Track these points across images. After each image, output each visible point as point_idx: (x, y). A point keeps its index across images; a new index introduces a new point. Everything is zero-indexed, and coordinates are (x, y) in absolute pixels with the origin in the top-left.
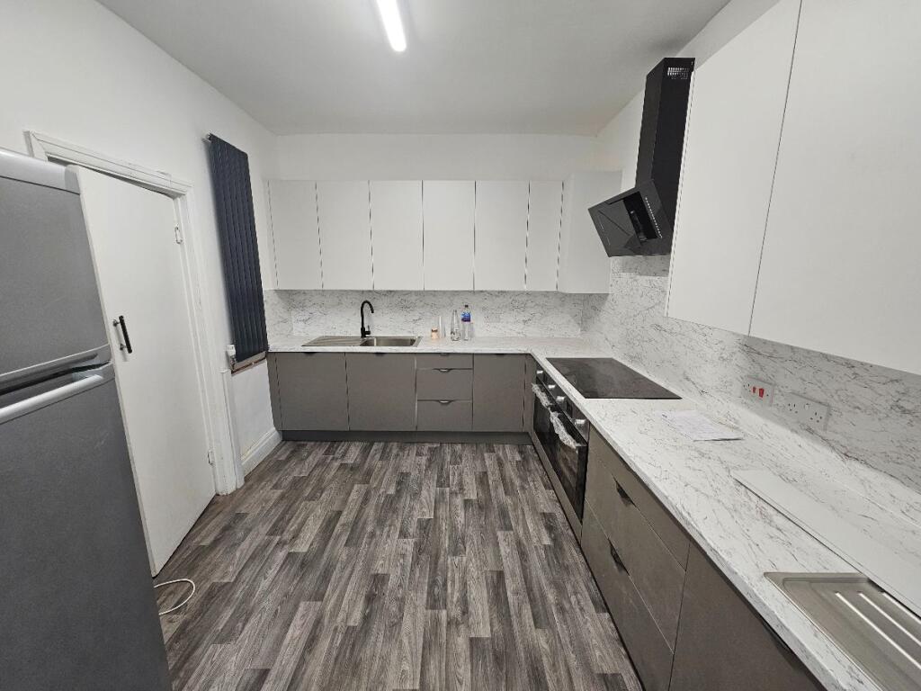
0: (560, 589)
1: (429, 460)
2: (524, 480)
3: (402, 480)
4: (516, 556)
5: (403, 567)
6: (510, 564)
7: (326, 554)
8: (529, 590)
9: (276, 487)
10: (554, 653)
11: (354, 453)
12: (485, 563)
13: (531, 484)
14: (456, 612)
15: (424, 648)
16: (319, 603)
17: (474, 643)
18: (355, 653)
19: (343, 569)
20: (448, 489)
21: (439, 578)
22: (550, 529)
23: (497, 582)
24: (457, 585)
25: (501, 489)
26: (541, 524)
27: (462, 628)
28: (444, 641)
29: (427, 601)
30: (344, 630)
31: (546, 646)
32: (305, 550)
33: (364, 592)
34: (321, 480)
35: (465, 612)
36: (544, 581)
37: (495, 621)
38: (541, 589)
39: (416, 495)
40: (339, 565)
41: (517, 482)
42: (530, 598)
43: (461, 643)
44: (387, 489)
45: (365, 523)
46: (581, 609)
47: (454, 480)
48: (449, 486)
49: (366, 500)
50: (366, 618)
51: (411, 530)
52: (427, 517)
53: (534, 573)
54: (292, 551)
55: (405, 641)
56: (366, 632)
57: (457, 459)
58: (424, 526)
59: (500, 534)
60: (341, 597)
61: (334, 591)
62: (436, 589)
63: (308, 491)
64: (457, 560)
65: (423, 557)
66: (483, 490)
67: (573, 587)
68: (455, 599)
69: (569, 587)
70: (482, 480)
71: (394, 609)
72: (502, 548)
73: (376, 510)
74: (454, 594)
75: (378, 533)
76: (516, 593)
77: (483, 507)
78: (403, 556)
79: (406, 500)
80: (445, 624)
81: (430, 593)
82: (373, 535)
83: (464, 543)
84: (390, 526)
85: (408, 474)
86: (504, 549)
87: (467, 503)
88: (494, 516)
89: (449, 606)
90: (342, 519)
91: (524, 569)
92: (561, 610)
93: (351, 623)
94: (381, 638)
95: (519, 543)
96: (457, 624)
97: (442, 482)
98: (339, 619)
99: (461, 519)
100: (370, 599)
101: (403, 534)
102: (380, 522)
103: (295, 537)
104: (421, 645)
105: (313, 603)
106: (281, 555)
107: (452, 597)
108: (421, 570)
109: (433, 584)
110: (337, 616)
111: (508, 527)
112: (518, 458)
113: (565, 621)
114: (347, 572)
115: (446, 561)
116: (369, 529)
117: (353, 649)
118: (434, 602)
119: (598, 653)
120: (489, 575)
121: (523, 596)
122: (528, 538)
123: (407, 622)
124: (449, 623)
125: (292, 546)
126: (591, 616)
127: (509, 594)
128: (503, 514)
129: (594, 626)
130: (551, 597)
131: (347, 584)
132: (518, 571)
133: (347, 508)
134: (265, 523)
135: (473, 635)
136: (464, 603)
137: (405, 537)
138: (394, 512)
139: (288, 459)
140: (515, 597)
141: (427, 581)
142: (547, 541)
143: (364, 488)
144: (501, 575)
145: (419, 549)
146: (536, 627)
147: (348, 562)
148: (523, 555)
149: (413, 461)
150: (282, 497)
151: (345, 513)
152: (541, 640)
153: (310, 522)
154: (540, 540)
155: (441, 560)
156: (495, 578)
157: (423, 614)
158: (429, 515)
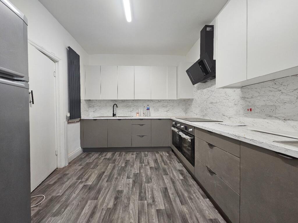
0: (189, 192)
1: (136, 156)
2: (170, 161)
3: (127, 162)
4: (171, 183)
5: (129, 188)
6: (169, 185)
7: (99, 185)
8: (177, 193)
9: (80, 165)
10: (190, 213)
11: (109, 155)
12: (160, 185)
13: (173, 162)
14: (150, 201)
15: (139, 214)
16: (96, 201)
17: (158, 211)
18: (111, 217)
19: (105, 190)
20: (144, 164)
21: (143, 191)
22: (182, 174)
23: (165, 191)
24: (150, 193)
25: (163, 164)
26: (179, 173)
27: (153, 206)
28: (147, 211)
29: (139, 198)
30: (106, 209)
31: (187, 211)
32: (91, 184)
33: (114, 196)
34: (97, 163)
35: (154, 201)
36: (183, 190)
37: (166, 203)
38: (182, 192)
39: (132, 166)
40: (104, 188)
41: (168, 162)
42: (178, 196)
43: (153, 211)
44: (122, 165)
45: (114, 175)
46: (198, 198)
47: (146, 162)
48: (144, 163)
49: (114, 168)
50: (115, 205)
51: (131, 176)
52: (137, 172)
53: (178, 188)
54: (86, 184)
55: (131, 212)
56: (115, 209)
57: (146, 156)
58: (136, 175)
59: (164, 176)
60: (105, 198)
61: (102, 196)
62: (142, 194)
63: (92, 166)
64: (149, 185)
65: (136, 184)
66: (157, 164)
67: (193, 191)
68: (149, 197)
69: (192, 192)
70: (156, 161)
71: (126, 201)
72: (165, 181)
73: (118, 171)
74: (149, 195)
75: (119, 178)
76: (172, 194)
77: (157, 169)
78: (129, 184)
79: (129, 168)
80: (146, 205)
81: (140, 195)
82: (117, 178)
83: (151, 180)
84: (123, 175)
85: (129, 161)
86: (166, 181)
87: (151, 168)
88: (161, 171)
89: (147, 199)
90: (105, 174)
91: (174, 186)
92: (191, 199)
93: (109, 207)
94: (121, 211)
95: (171, 179)
96: (151, 205)
97: (141, 162)
98: (104, 206)
99: (149, 173)
100: (116, 198)
101: (128, 177)
102: (119, 174)
103: (87, 180)
104: (138, 213)
105: (93, 201)
106: (81, 186)
107: (148, 196)
108: (136, 188)
109: (140, 193)
110: (103, 205)
111: (167, 174)
112: (167, 155)
113: (193, 202)
114: (107, 190)
115: (145, 185)
116: (115, 176)
117: (110, 216)
118: (141, 198)
119: (207, 212)
120: (162, 189)
121: (175, 195)
122: (175, 177)
123: (131, 205)
124: (148, 205)
125: (85, 183)
126: (202, 200)
127: (170, 195)
128: (164, 170)
129: (204, 203)
130: (186, 194)
131: (107, 194)
132: (172, 187)
133: (107, 171)
134: (75, 176)
135: (157, 208)
136: (153, 198)
137: (129, 178)
138: (124, 172)
139: (85, 157)
140: (172, 196)
141: (138, 192)
142: (181, 178)
143: (113, 165)
144: (166, 189)
145: (134, 182)
146: (182, 205)
147: (108, 186)
148: (173, 182)
149: (130, 157)
150: (82, 168)
151: (106, 172)
152: (185, 209)
153: (93, 175)
154: (179, 177)
155: (143, 185)
156: (164, 190)
157: (137, 202)
158: (137, 171)
